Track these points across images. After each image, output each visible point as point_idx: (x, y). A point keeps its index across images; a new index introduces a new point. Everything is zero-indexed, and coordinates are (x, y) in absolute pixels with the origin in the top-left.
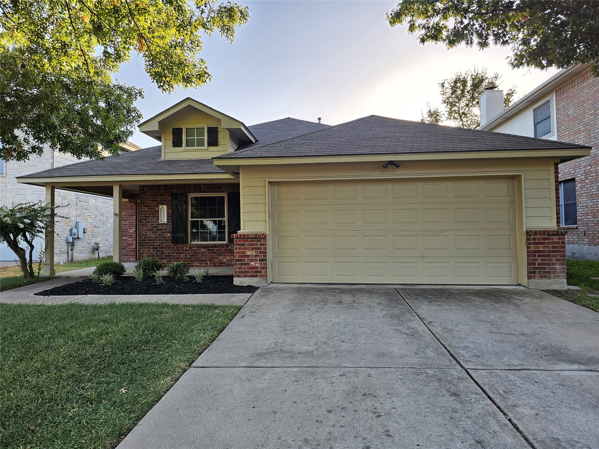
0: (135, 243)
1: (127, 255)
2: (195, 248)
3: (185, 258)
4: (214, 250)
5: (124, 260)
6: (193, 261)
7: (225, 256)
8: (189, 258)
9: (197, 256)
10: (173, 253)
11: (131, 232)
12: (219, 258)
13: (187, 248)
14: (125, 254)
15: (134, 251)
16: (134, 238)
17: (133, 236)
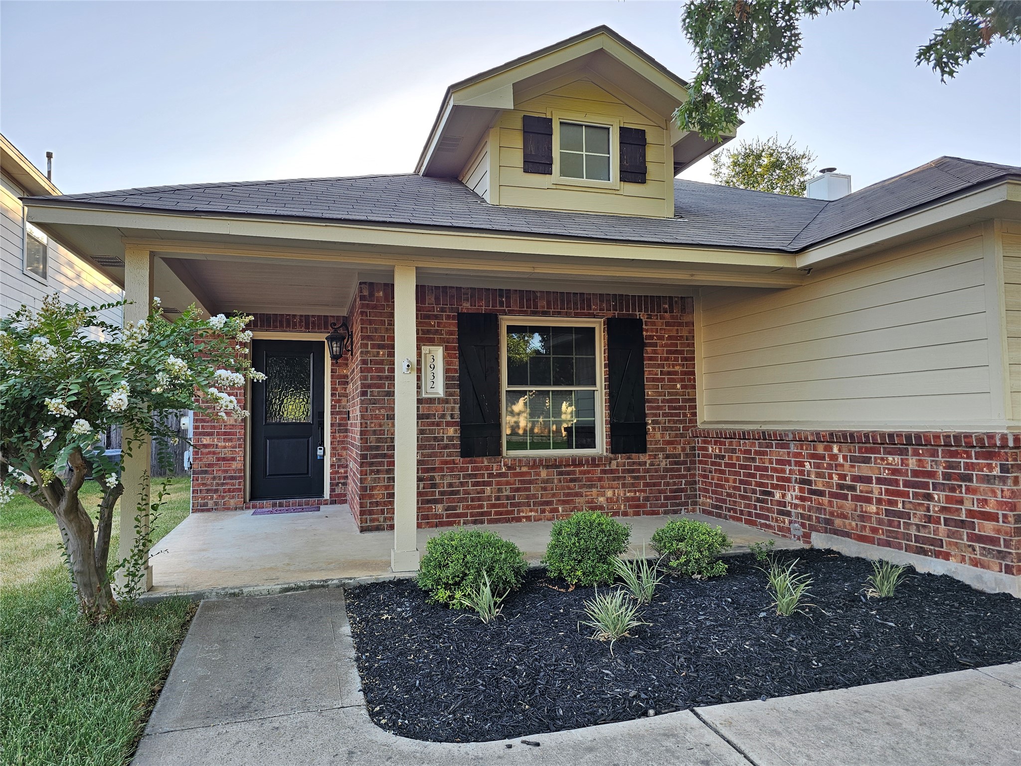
0: (241, 454)
1: (216, 491)
2: (524, 469)
3: (498, 498)
4: (574, 473)
5: (206, 504)
6: (518, 505)
7: (602, 487)
8: (508, 498)
9: (529, 489)
10: (462, 484)
11: (228, 423)
12: (586, 496)
13: (501, 469)
14: (209, 487)
15: (240, 478)
16: (239, 439)
17: (234, 434)
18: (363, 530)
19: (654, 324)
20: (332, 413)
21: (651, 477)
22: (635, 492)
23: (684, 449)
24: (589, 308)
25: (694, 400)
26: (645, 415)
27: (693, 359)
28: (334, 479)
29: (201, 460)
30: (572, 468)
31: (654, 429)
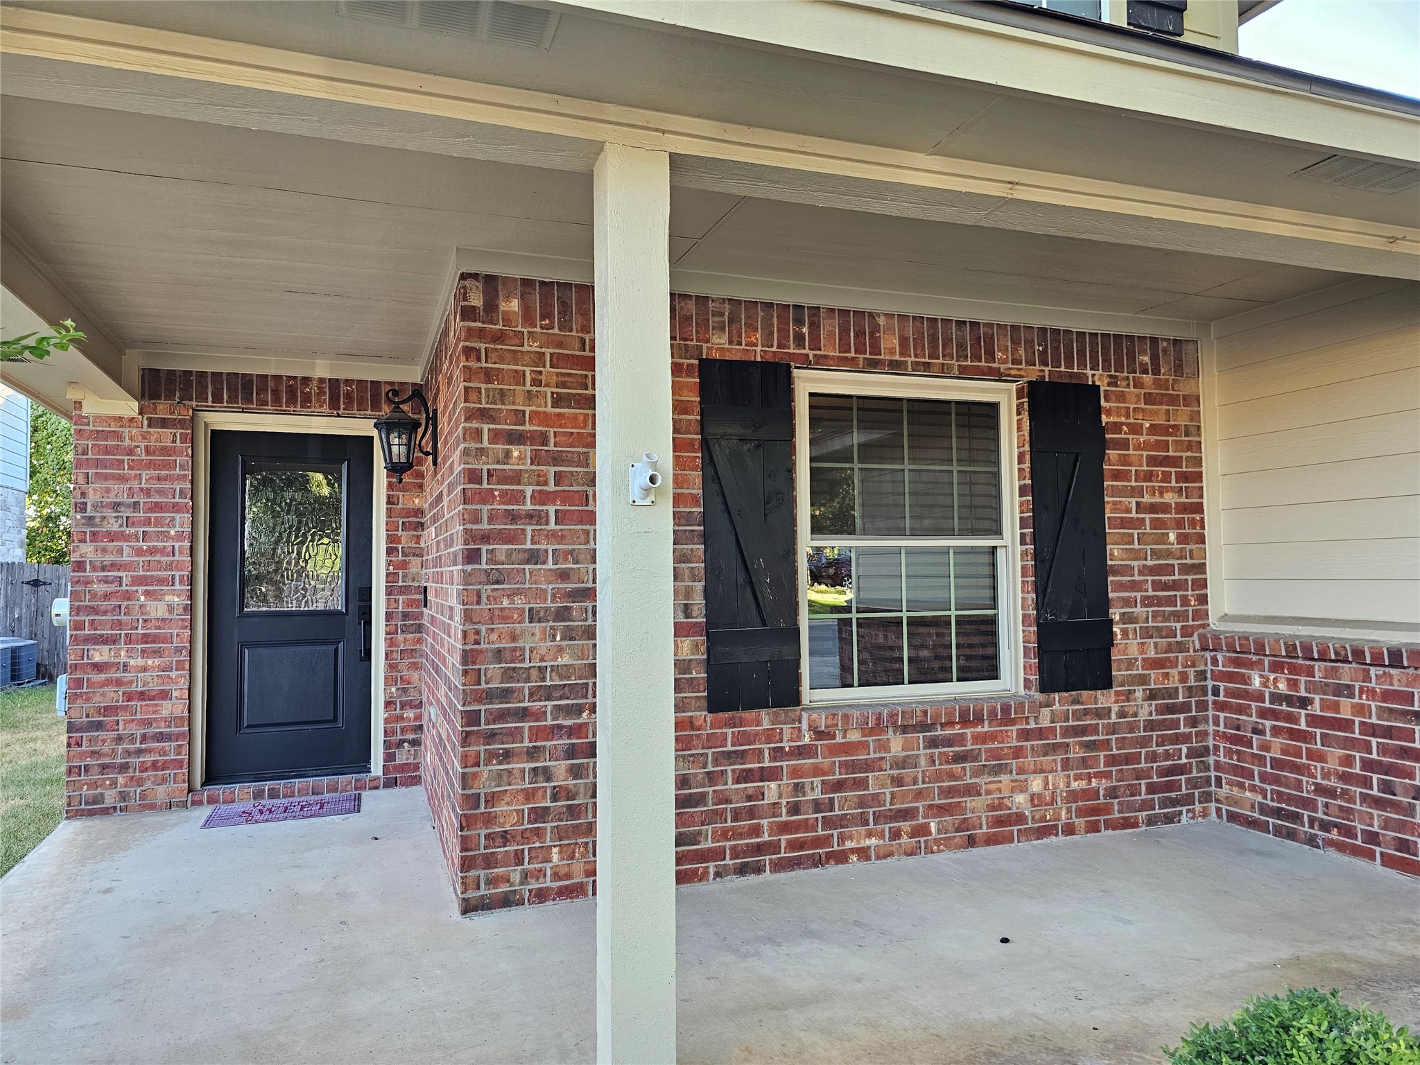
0: (183, 682)
1: (124, 768)
2: (854, 736)
3: (794, 809)
4: (961, 739)
5: (99, 799)
6: (841, 822)
7: (1021, 771)
8: (817, 806)
9: (862, 784)
10: (712, 778)
11: (153, 615)
12: (988, 793)
13: (799, 737)
14: (107, 760)
15: (178, 736)
16: (178, 651)
17: (167, 639)
18: (468, 908)
19: (1121, 397)
20: (389, 592)
21: (1122, 743)
22: (1089, 777)
23: (1184, 677)
24: (991, 356)
25: (1201, 568)
26: (1105, 604)
27: (1198, 477)
28: (394, 733)
29: (88, 700)
30: (957, 730)
31: (1125, 633)
